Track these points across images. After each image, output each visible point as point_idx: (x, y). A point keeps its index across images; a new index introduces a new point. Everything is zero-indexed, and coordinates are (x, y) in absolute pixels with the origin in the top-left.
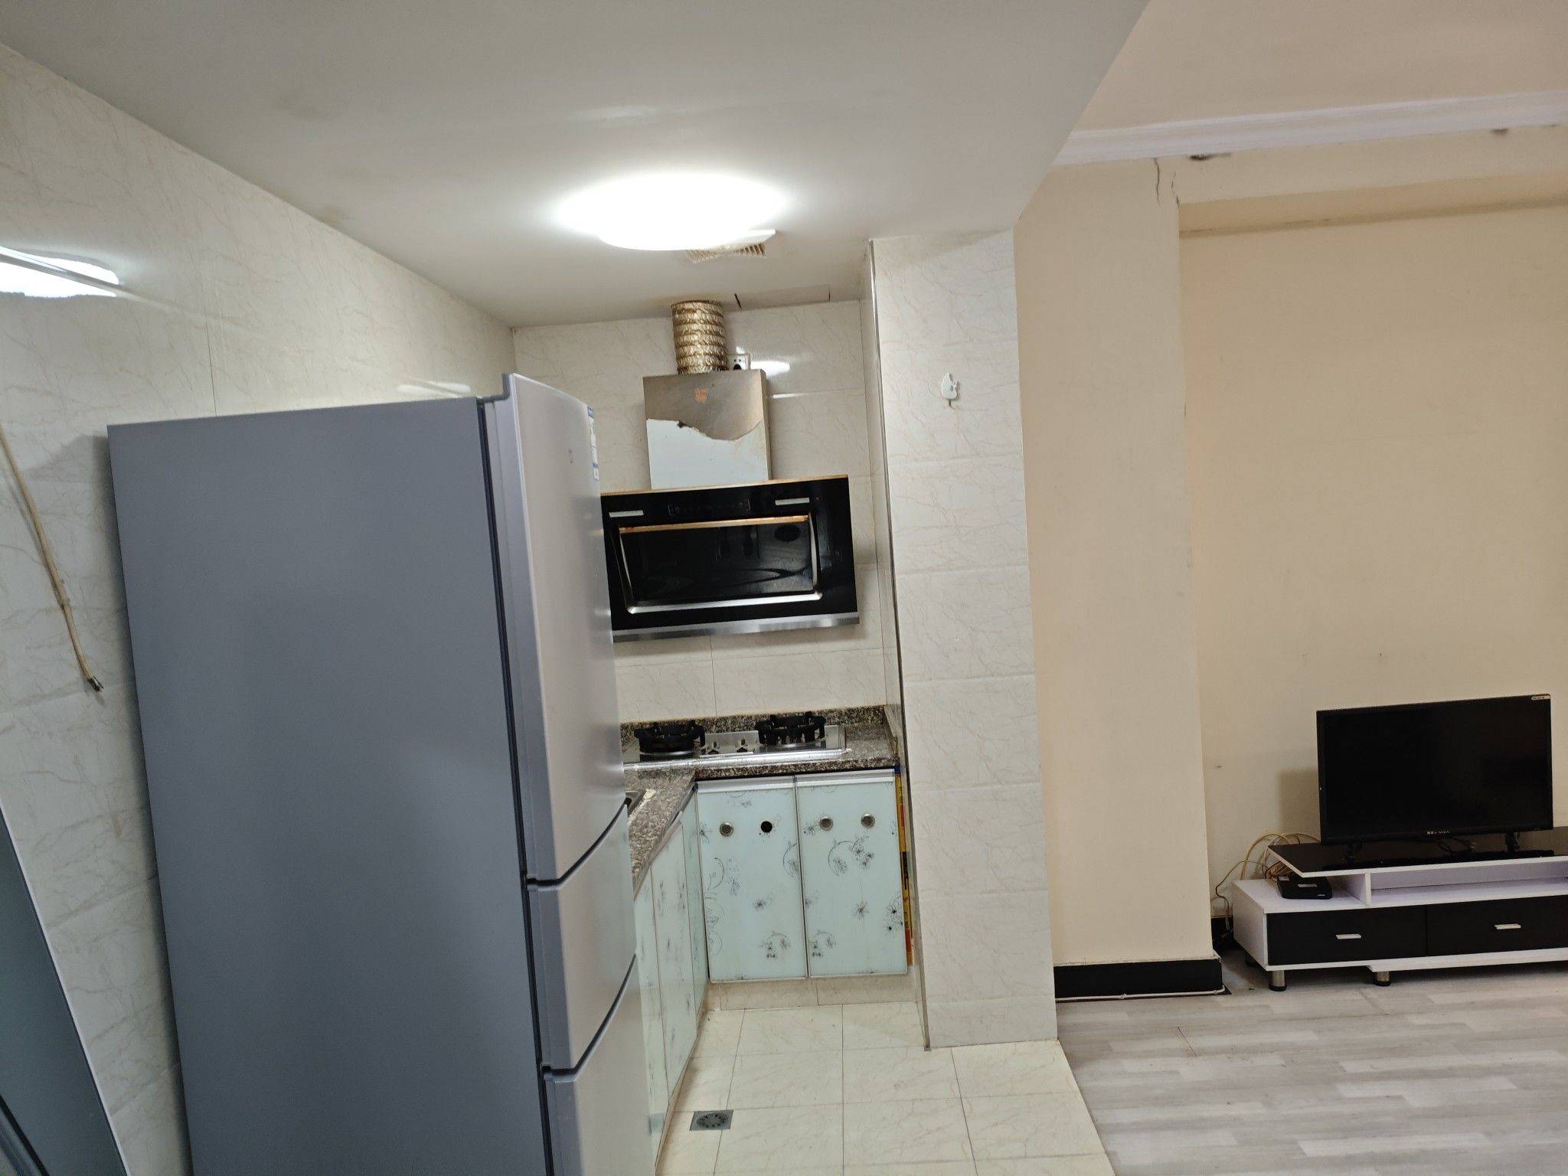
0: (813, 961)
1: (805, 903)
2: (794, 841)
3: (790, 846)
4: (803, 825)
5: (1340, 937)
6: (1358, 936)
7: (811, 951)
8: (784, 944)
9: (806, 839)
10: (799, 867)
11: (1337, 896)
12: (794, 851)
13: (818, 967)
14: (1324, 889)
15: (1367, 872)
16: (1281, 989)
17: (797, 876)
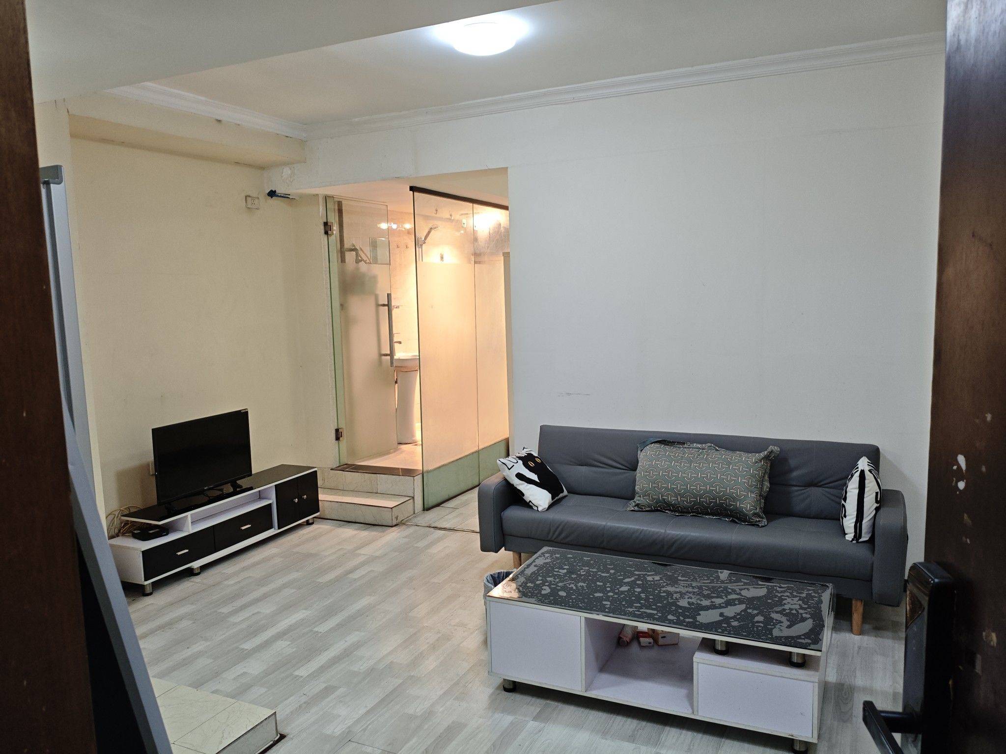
5: (179, 553)
6: (186, 551)
11: (172, 532)
14: (164, 531)
15: (189, 514)
16: (150, 594)
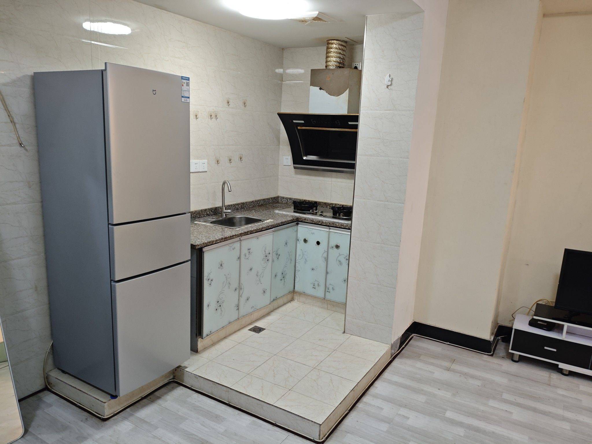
0: (327, 294)
1: (327, 273)
2: (326, 250)
3: (325, 252)
4: (330, 246)
5: (546, 348)
6: (555, 350)
7: (327, 290)
8: (318, 285)
9: (330, 250)
10: (327, 259)
12: (326, 253)
13: (329, 296)
15: (566, 324)
16: (516, 362)
17: (325, 262)
